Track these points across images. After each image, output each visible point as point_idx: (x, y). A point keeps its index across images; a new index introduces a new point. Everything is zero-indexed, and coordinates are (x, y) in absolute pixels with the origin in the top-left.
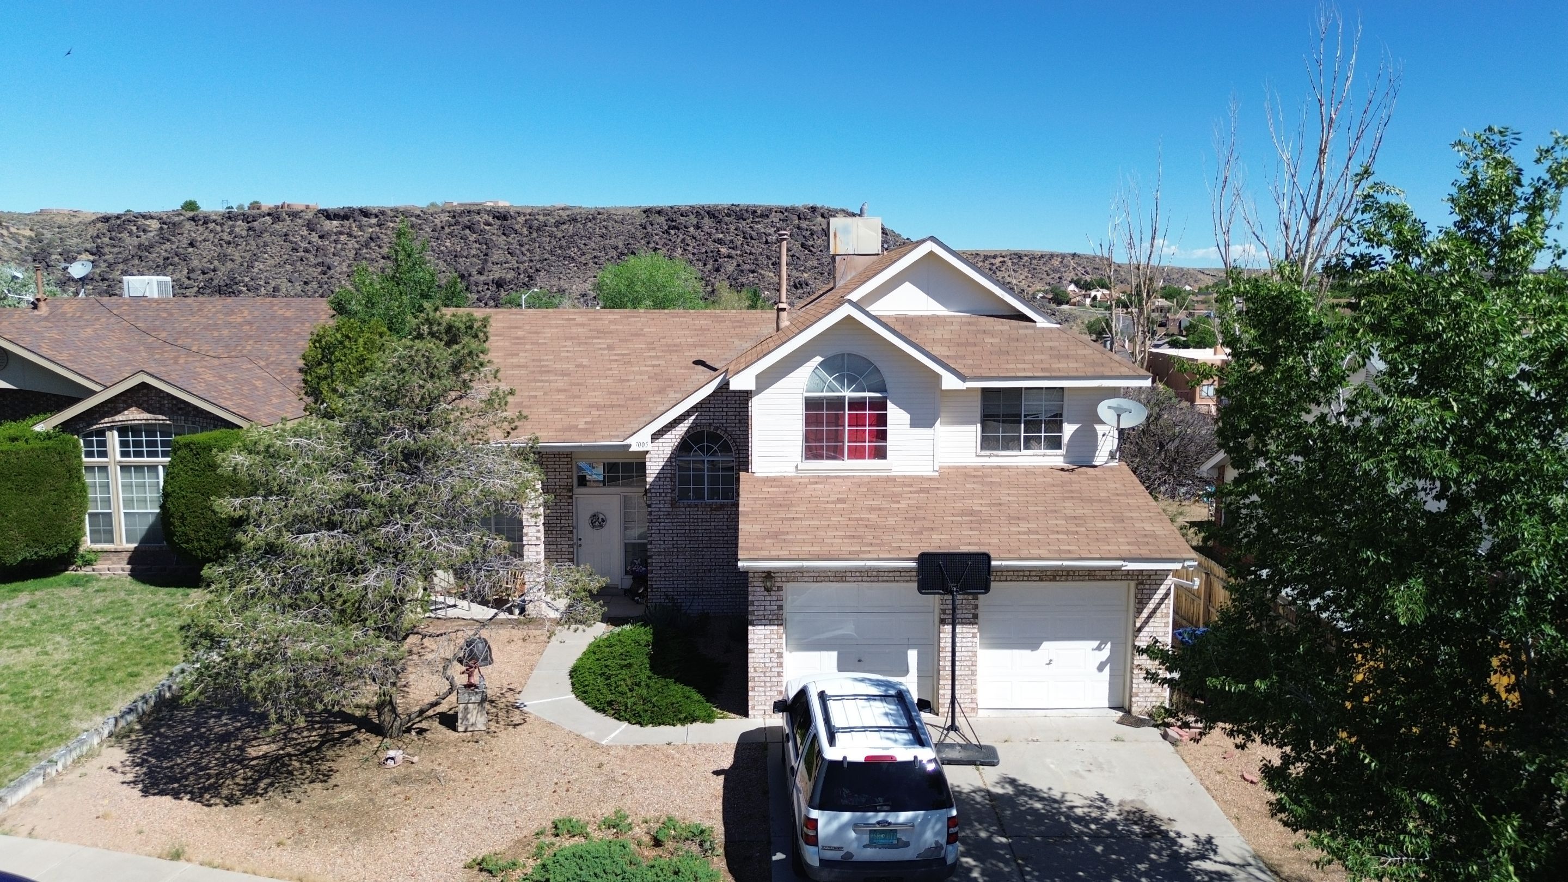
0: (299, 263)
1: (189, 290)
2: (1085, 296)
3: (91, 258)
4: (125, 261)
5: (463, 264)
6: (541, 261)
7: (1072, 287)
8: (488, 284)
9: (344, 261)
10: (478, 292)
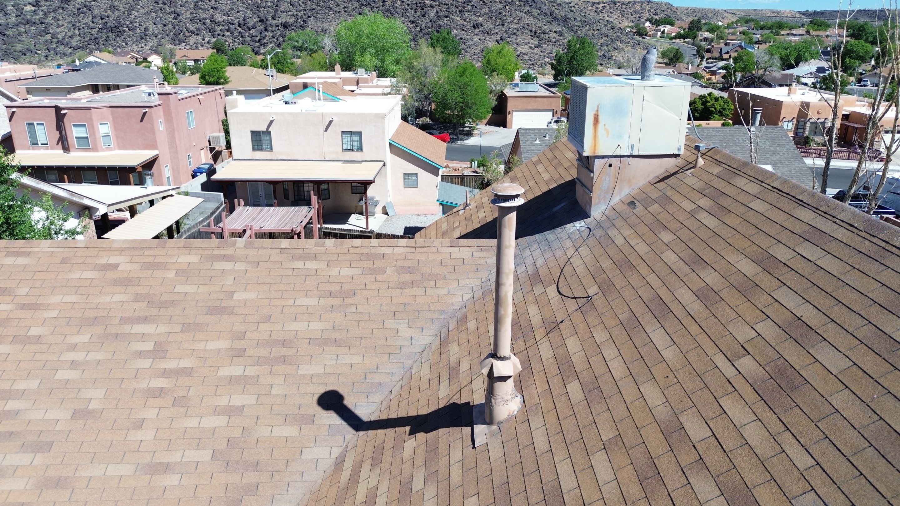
0: (159, 12)
1: (93, 30)
2: (657, 31)
3: (33, 8)
4: (54, 11)
5: (263, 12)
6: (312, 10)
7: (648, 24)
8: (278, 26)
9: (187, 10)
10: (273, 31)
